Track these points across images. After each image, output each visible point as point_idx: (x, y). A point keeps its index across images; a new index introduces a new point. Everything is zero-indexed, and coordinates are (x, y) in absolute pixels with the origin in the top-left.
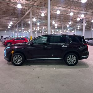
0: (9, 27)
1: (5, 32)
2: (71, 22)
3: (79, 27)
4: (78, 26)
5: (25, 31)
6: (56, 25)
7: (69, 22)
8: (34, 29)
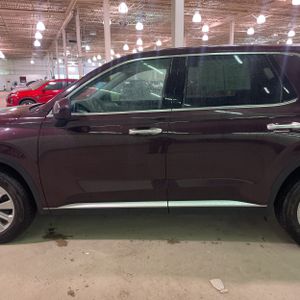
0: (37, 44)
1: (32, 62)
2: (266, 14)
3: (292, 33)
4: (288, 31)
5: (95, 59)
6: (205, 29)
7: (258, 13)
8: (126, 48)
